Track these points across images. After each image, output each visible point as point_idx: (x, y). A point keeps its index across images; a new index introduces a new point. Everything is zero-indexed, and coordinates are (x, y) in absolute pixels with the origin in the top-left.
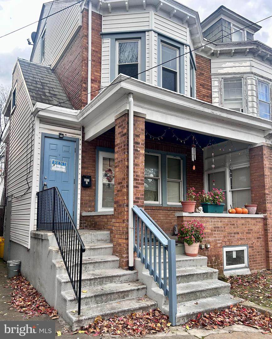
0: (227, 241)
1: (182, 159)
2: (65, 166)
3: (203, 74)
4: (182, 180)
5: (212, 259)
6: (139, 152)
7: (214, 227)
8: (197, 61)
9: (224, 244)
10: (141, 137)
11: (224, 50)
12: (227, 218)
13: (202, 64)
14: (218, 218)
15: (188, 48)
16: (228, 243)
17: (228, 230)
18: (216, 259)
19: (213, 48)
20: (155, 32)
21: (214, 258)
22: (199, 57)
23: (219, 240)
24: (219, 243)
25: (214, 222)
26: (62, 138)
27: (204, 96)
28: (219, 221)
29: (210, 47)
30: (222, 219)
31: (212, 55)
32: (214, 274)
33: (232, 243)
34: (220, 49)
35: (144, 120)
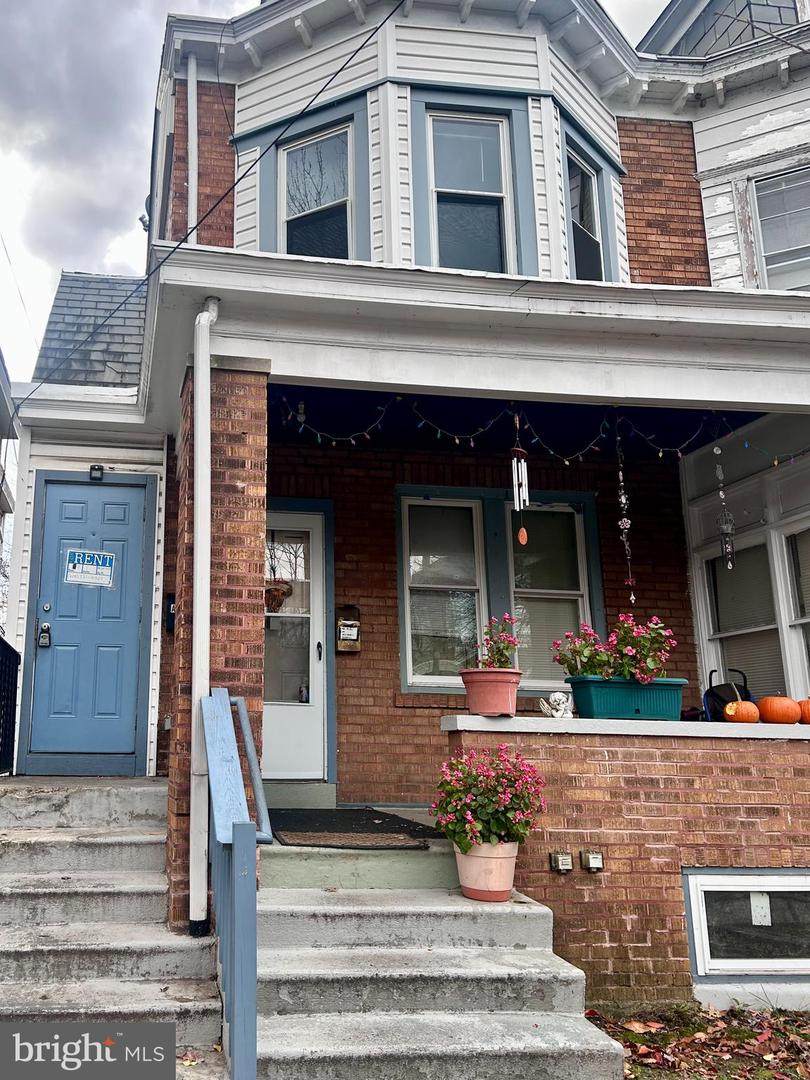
0: (705, 845)
1: (578, 512)
2: (111, 565)
3: (659, 182)
4: (584, 588)
5: (622, 923)
6: (243, 492)
7: (628, 781)
8: (626, 140)
9: (687, 857)
10: (250, 439)
11: (742, 72)
12: (701, 743)
13: (653, 149)
14: (650, 743)
15: (547, 103)
16: (711, 854)
17: (708, 793)
18: (645, 923)
19: (692, 80)
20: (399, 83)
21: (630, 919)
22: (635, 124)
23: (658, 839)
24: (660, 853)
25: (628, 756)
26: (100, 479)
27: (669, 263)
28: (658, 752)
29: (676, 78)
30: (675, 744)
31: (695, 107)
32: (561, 991)
33: (737, 853)
34: (722, 75)
35: (264, 381)
